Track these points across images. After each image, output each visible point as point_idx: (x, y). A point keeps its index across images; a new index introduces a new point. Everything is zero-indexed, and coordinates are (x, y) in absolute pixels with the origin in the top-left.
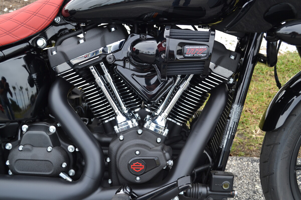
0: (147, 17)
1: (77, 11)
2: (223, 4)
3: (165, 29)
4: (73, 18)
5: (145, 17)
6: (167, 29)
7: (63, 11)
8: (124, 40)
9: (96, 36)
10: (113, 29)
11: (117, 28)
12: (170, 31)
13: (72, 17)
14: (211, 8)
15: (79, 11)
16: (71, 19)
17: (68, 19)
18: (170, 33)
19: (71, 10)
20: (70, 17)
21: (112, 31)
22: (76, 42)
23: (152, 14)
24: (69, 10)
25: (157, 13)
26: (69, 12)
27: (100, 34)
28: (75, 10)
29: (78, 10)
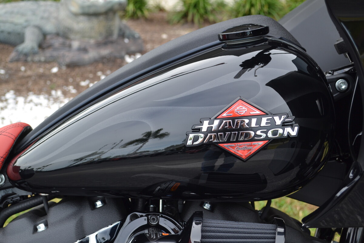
0: (159, 189)
1: (37, 172)
2: (299, 166)
3: (194, 223)
4: (25, 184)
5: (157, 189)
6: (197, 224)
7: (10, 167)
8: (120, 222)
9: (68, 218)
10: (99, 204)
11: (107, 201)
12: (202, 226)
13: (25, 182)
14: (275, 175)
15: (41, 172)
16: (23, 185)
17: (16, 184)
18: (202, 231)
19: (25, 170)
20: (21, 181)
21: (98, 206)
22: (31, 229)
23: (170, 184)
24: (22, 168)
25: (179, 184)
26: (20, 173)
27: (75, 214)
28: (32, 170)
29: (39, 170)
